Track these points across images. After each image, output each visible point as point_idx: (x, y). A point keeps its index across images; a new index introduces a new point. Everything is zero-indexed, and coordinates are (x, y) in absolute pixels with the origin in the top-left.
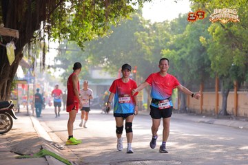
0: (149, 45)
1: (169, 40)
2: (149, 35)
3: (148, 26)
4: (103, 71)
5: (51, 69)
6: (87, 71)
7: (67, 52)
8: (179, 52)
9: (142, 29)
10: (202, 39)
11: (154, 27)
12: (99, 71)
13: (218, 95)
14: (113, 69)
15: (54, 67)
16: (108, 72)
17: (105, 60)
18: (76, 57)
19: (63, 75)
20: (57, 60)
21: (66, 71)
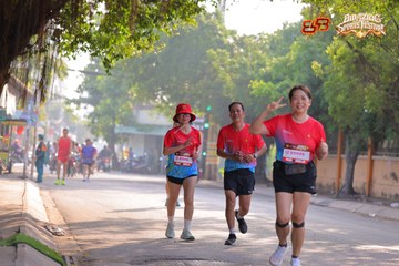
0: (231, 71)
1: (264, 66)
2: (232, 56)
3: (231, 41)
4: (156, 112)
5: (72, 104)
6: (130, 110)
7: (99, 77)
8: (278, 86)
9: (221, 44)
10: (316, 65)
11: (241, 42)
12: (149, 111)
13: (341, 159)
15: (78, 102)
16: (162, 114)
18: (112, 87)
19: (91, 115)
20: (82, 91)
21: (96, 109)
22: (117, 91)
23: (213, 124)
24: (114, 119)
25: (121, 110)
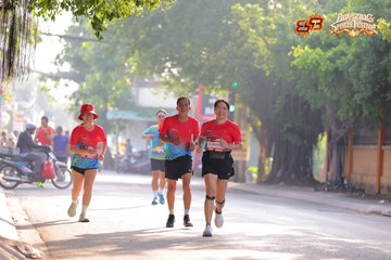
0: (265, 34)
2: (266, 13)
4: (163, 90)
5: (49, 80)
6: (127, 89)
7: (84, 44)
8: (330, 53)
12: (152, 89)
14: (183, 85)
15: (56, 78)
16: (172, 93)
17: (168, 64)
18: (103, 56)
20: (62, 63)
21: (81, 87)
22: (109, 62)
23: (240, 106)
24: (106, 101)
25: (116, 89)
